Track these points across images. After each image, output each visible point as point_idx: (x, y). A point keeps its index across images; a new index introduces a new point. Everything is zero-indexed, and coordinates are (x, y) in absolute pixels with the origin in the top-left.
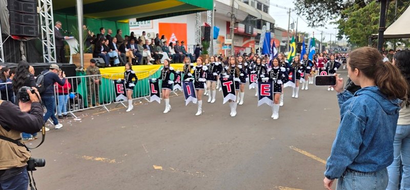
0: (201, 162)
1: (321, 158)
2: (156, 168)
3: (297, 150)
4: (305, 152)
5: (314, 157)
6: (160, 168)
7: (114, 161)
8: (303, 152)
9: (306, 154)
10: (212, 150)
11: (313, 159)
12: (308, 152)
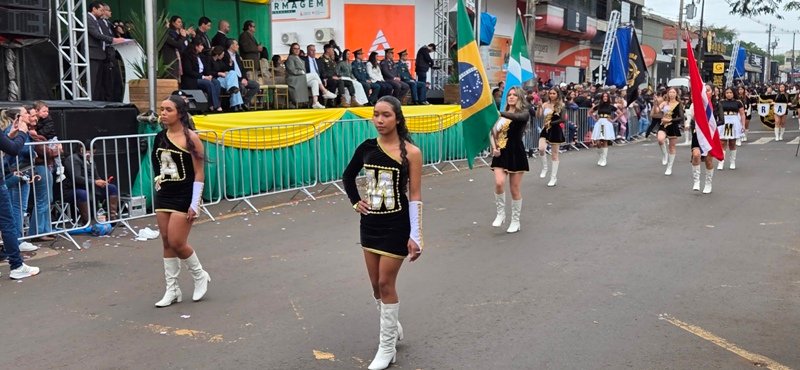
0: (431, 347)
1: (738, 344)
2: (319, 356)
3: (677, 323)
4: (698, 329)
5: (719, 341)
6: (329, 356)
7: (219, 337)
8: (692, 329)
9: (701, 333)
10: (461, 318)
11: (715, 347)
12: (705, 329)
